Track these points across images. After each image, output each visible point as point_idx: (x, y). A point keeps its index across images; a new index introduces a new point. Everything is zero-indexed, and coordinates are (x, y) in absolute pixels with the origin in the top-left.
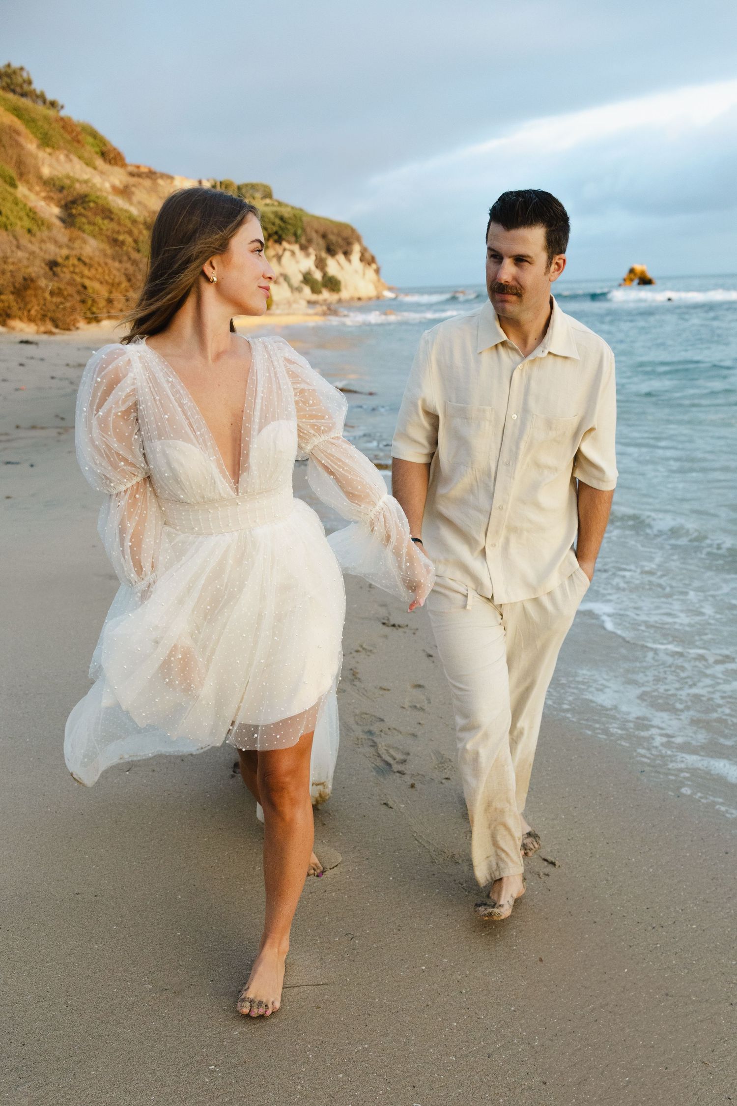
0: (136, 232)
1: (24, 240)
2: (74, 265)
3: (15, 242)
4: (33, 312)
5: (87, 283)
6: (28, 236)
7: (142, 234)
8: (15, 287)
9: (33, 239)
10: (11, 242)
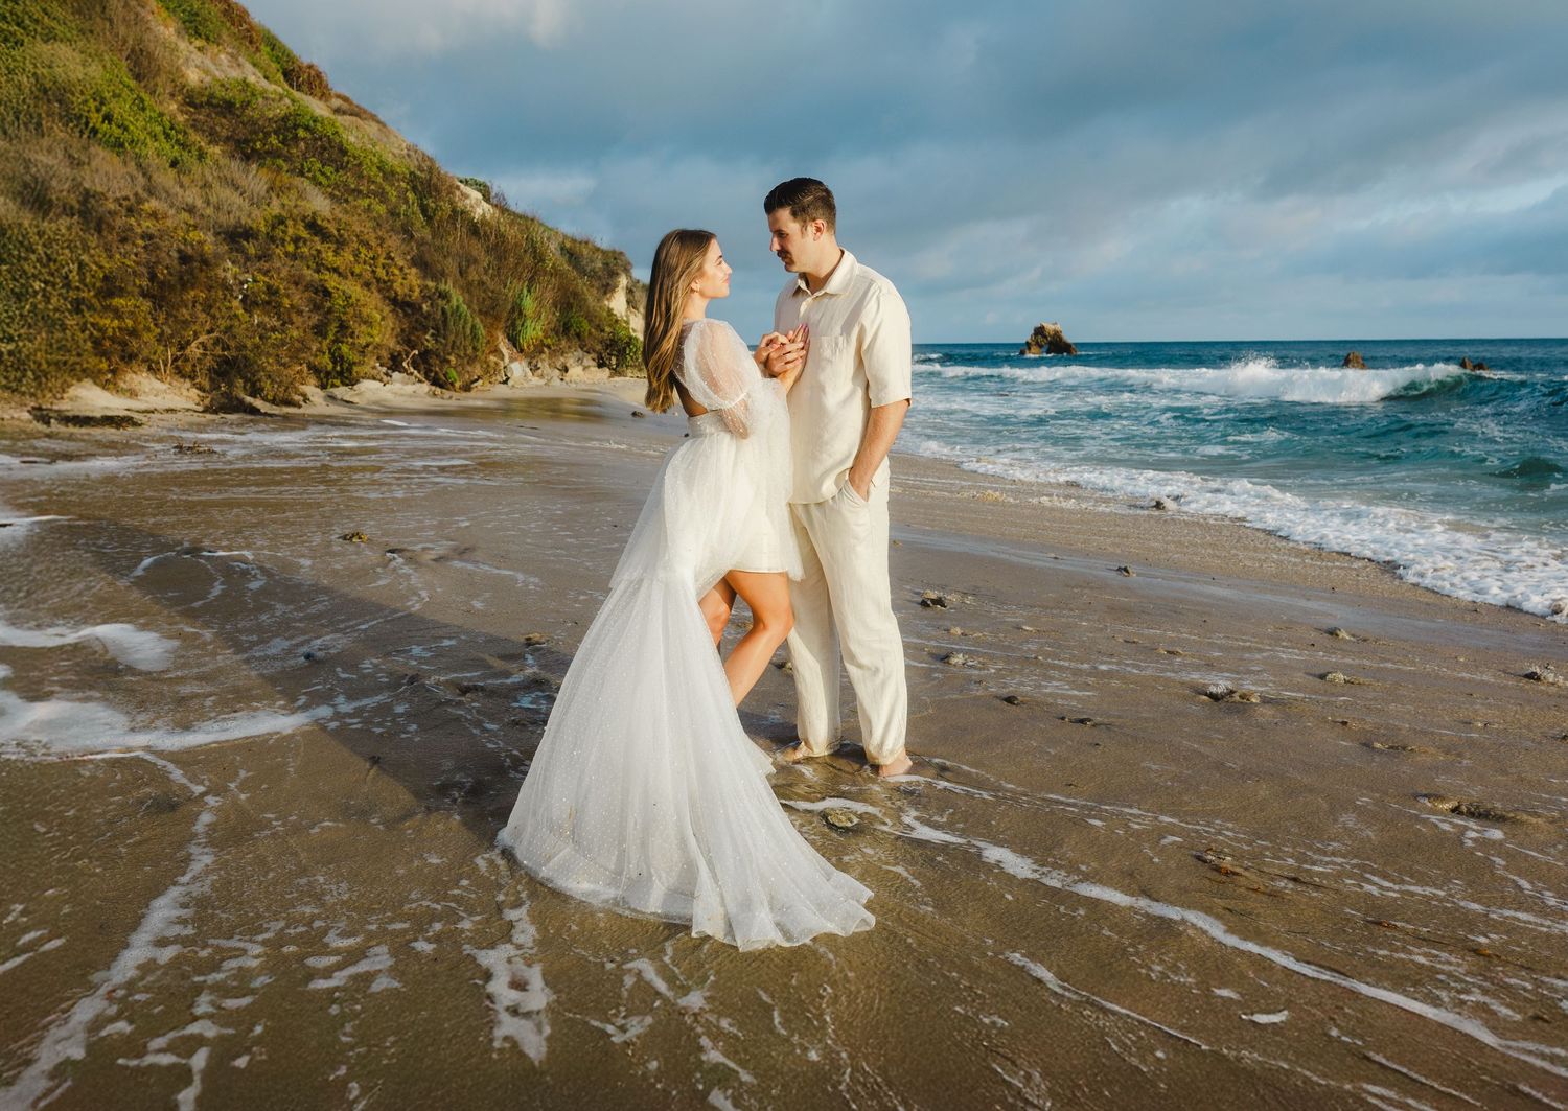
0: (393, 194)
1: (166, 178)
2: (296, 240)
3: (141, 180)
4: (194, 350)
5: (332, 282)
6: (172, 173)
7: (406, 201)
8: (153, 277)
9: (185, 180)
10: (132, 178)
